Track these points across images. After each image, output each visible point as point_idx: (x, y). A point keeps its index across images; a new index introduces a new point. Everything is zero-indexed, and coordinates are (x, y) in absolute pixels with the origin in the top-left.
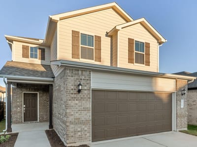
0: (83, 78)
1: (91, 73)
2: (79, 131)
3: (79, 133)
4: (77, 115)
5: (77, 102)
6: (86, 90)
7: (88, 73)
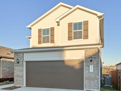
0: (20, 56)
1: (24, 54)
2: (18, 80)
3: (18, 81)
4: (18, 73)
5: (18, 67)
6: (21, 62)
7: (22, 54)
